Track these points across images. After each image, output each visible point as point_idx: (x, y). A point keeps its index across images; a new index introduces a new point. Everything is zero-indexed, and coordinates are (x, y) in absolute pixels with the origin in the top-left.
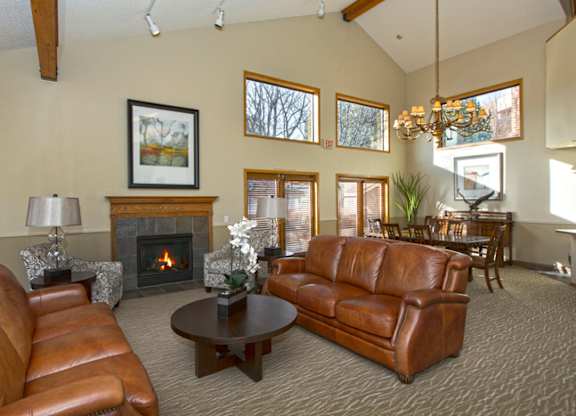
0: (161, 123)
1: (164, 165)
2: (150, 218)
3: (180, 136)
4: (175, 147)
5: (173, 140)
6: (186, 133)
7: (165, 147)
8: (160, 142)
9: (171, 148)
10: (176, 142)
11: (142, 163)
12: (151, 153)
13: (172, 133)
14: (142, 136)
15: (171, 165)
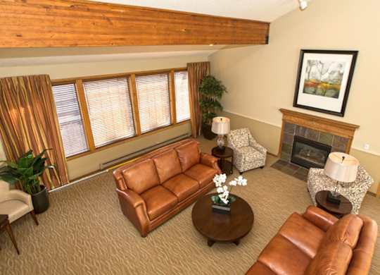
0: (323, 64)
1: (319, 94)
2: (303, 127)
3: (336, 74)
4: (330, 82)
5: (329, 77)
6: (341, 72)
7: (322, 82)
8: (319, 78)
9: (327, 83)
10: (332, 78)
11: (304, 92)
12: (311, 86)
13: (329, 71)
14: (307, 74)
15: (324, 95)
